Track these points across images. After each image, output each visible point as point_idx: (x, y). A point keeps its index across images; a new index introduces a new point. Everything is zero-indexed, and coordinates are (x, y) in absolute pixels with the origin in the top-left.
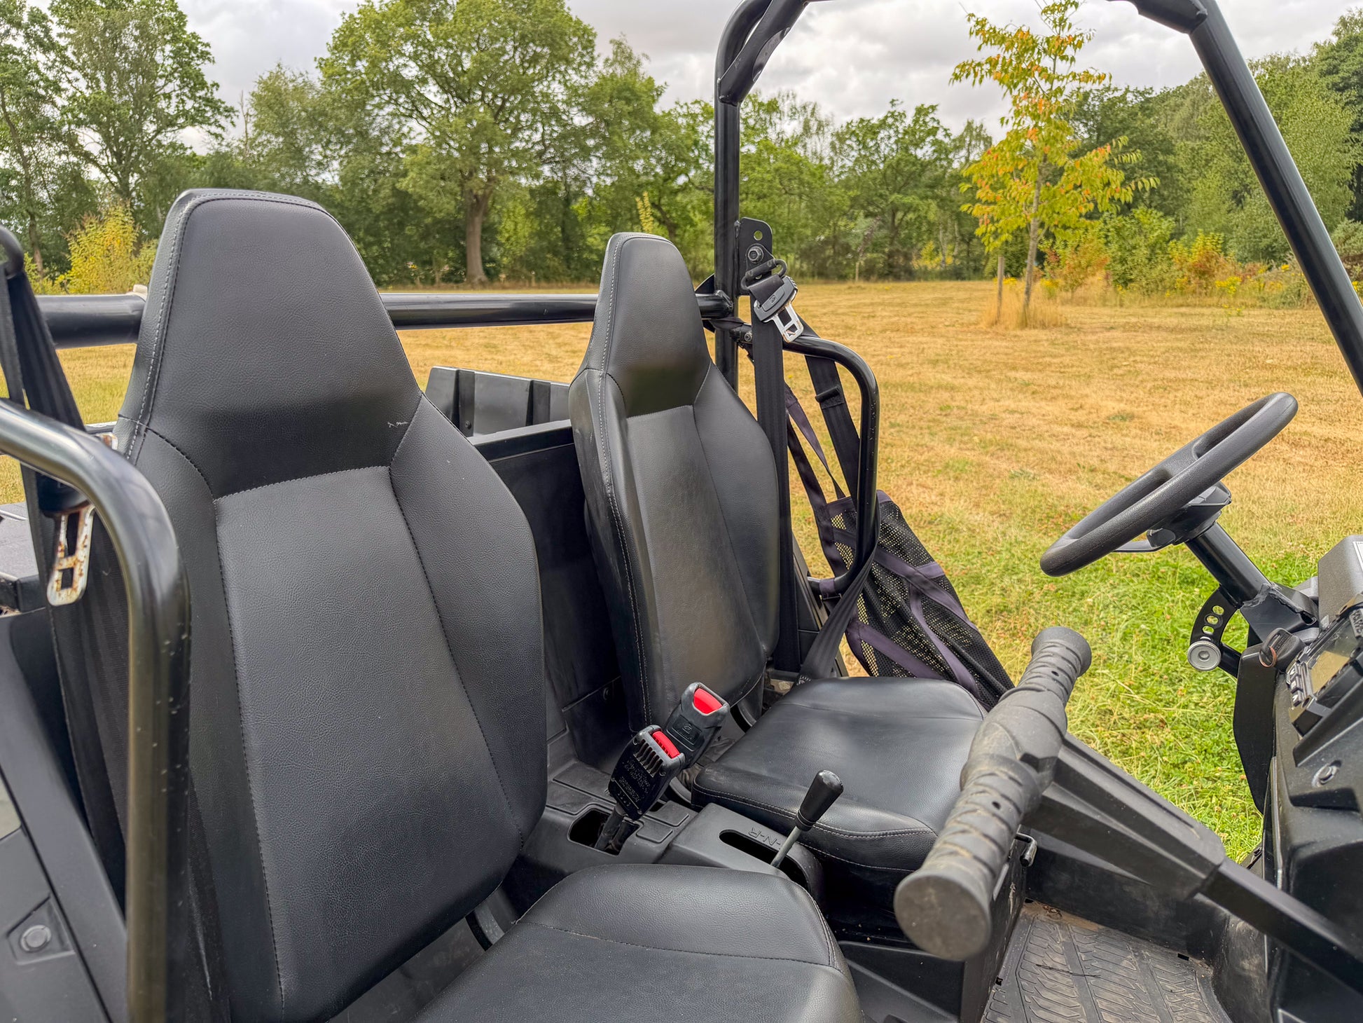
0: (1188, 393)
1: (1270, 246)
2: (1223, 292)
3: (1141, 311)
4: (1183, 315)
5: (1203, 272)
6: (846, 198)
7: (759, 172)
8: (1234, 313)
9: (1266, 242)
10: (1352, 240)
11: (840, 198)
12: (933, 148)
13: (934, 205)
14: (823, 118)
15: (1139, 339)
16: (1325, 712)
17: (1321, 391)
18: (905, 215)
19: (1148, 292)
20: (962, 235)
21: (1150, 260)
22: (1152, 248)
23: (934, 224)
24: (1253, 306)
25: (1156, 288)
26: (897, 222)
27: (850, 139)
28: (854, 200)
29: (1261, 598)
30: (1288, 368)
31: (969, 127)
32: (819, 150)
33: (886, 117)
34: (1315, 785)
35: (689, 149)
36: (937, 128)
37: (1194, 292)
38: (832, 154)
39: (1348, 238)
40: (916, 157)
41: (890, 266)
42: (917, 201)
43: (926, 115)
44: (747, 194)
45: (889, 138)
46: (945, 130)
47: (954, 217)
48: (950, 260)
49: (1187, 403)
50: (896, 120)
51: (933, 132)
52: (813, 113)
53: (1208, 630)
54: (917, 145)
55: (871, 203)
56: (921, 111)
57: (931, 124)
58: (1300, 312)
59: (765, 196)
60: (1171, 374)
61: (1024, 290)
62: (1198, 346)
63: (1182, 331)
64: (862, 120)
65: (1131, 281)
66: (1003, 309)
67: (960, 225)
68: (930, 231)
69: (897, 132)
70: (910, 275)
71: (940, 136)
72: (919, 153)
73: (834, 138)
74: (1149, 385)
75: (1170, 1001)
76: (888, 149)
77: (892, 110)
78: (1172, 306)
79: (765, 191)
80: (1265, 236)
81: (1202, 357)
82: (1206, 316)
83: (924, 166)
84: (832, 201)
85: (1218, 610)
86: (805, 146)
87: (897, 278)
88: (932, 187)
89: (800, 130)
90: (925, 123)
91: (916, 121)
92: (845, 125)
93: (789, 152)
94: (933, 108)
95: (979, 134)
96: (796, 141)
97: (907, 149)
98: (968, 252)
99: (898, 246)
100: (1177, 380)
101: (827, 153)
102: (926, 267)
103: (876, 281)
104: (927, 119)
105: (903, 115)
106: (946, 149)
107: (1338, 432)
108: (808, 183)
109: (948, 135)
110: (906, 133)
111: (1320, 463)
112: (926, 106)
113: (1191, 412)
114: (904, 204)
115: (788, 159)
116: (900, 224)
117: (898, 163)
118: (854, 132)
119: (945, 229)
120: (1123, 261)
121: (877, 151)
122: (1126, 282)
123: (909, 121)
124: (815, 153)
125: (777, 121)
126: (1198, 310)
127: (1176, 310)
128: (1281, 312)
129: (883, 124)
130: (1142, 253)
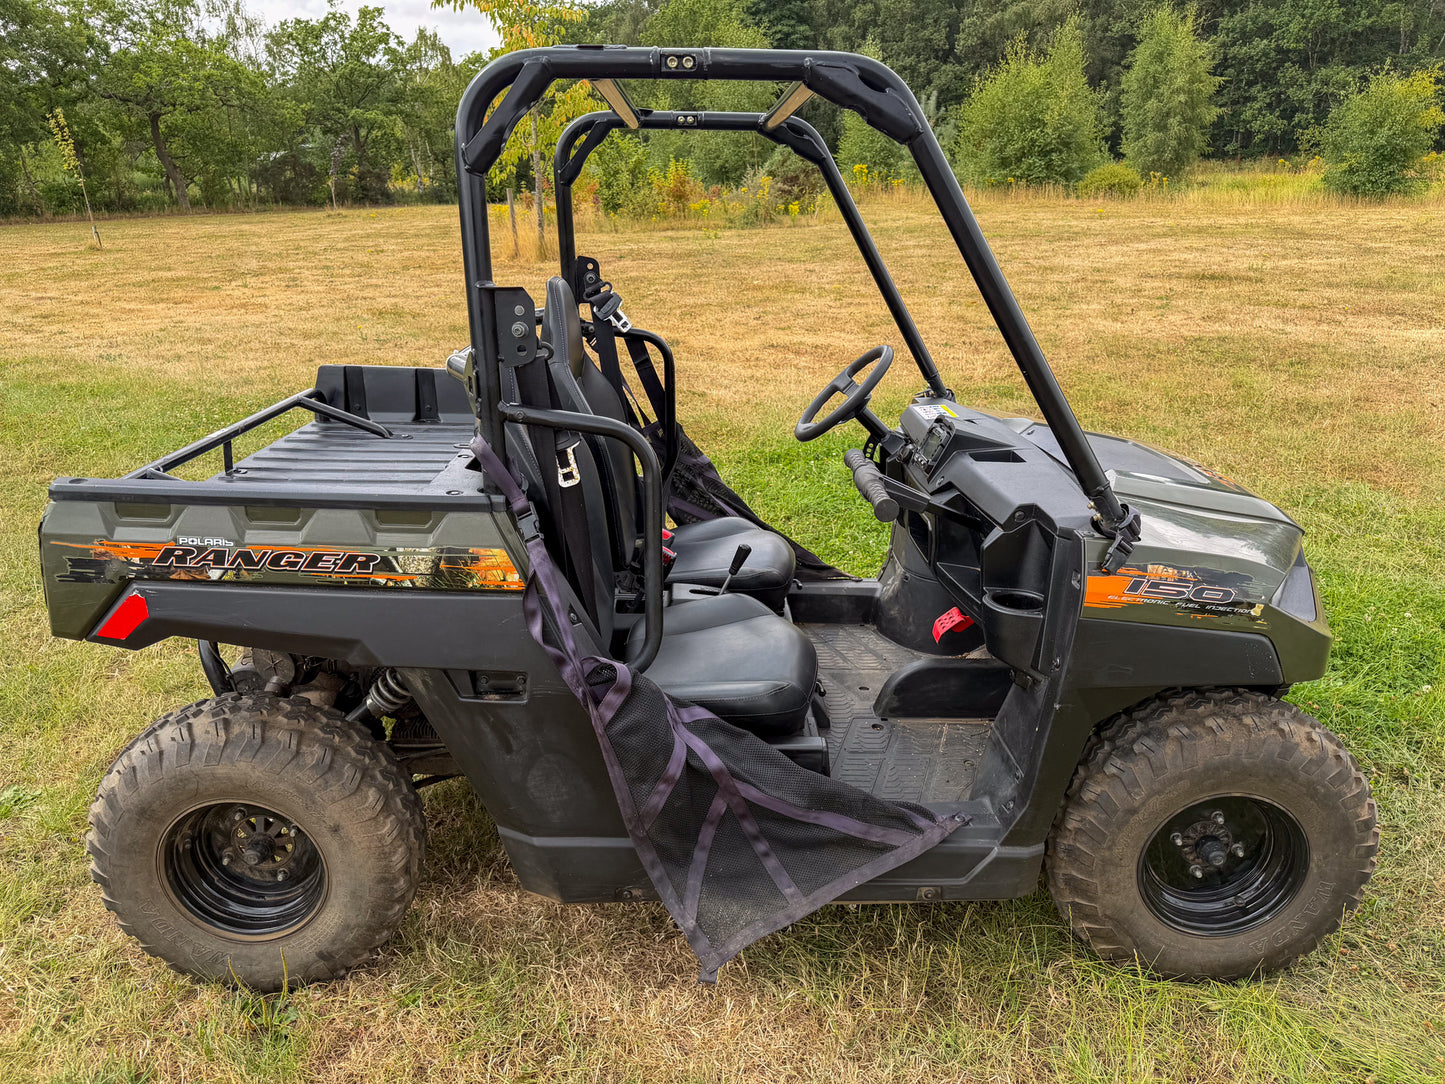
0: (709, 317)
1: (722, 167)
2: (698, 215)
3: (635, 236)
4: (672, 239)
5: (680, 196)
6: (299, 111)
7: (184, 79)
8: (712, 234)
9: (719, 163)
10: (788, 163)
11: (289, 110)
12: (387, 57)
13: (400, 123)
14: (250, 15)
15: (649, 267)
16: (935, 464)
17: (800, 306)
18: (369, 132)
19: (637, 216)
20: (435, 154)
21: (633, 185)
22: (632, 172)
23: (403, 141)
24: (725, 227)
25: (642, 213)
26: (362, 140)
27: (288, 43)
28: (308, 114)
29: (888, 437)
30: (772, 288)
31: (422, 35)
32: (254, 55)
33: (327, 19)
34: (937, 486)
35: (82, 47)
36: (388, 35)
37: (674, 215)
38: (270, 59)
39: (784, 161)
40: (370, 66)
41: (364, 188)
42: (381, 117)
43: (373, 19)
44: (174, 105)
45: (335, 43)
46: (397, 37)
47: (423, 134)
48: (427, 181)
49: (713, 327)
50: (340, 23)
51: (384, 38)
52: (237, 11)
53: (868, 455)
54: (368, 54)
55: (327, 117)
56: (364, 13)
57: (380, 30)
58: (761, 231)
59: (198, 108)
60: (691, 301)
61: (537, 222)
62: (699, 271)
63: (680, 256)
64: (298, 22)
65: (619, 206)
66: (520, 242)
67: (431, 144)
68: (400, 149)
69: (342, 37)
70: (387, 199)
71: (393, 44)
72: (373, 61)
73: (269, 41)
74: (678, 312)
75: (864, 641)
76: (335, 56)
77: (332, 11)
78: (660, 230)
79: (198, 102)
80: (718, 157)
81: (706, 282)
82: (691, 240)
83: (382, 77)
84: (284, 115)
85: (871, 445)
86: (234, 48)
87: (375, 203)
88: (394, 101)
89: (224, 30)
90: (374, 29)
91: (363, 26)
92: (278, 24)
93: (218, 56)
94: (379, 11)
95: (434, 45)
96: (222, 43)
97: (358, 57)
98: (445, 173)
99: (367, 167)
100: (695, 306)
101: (263, 57)
102: (402, 189)
103: (351, 207)
104: (375, 24)
105: (345, 17)
106: (401, 59)
107: (820, 340)
108: (250, 93)
109: (400, 43)
110: (353, 38)
111: (817, 366)
112: (371, 8)
113: (718, 334)
114: (367, 120)
115: (219, 65)
116: (365, 141)
117: (352, 72)
118: (291, 35)
119: (416, 148)
120: (609, 186)
121: (324, 57)
122: (616, 207)
123: (354, 23)
124: (250, 58)
125: (193, 17)
126: (681, 233)
127: (663, 234)
128: (746, 232)
129: (325, 26)
130: (625, 178)
